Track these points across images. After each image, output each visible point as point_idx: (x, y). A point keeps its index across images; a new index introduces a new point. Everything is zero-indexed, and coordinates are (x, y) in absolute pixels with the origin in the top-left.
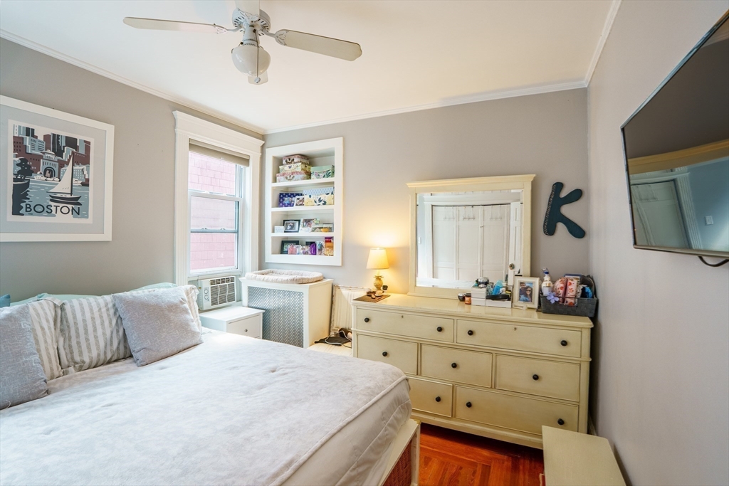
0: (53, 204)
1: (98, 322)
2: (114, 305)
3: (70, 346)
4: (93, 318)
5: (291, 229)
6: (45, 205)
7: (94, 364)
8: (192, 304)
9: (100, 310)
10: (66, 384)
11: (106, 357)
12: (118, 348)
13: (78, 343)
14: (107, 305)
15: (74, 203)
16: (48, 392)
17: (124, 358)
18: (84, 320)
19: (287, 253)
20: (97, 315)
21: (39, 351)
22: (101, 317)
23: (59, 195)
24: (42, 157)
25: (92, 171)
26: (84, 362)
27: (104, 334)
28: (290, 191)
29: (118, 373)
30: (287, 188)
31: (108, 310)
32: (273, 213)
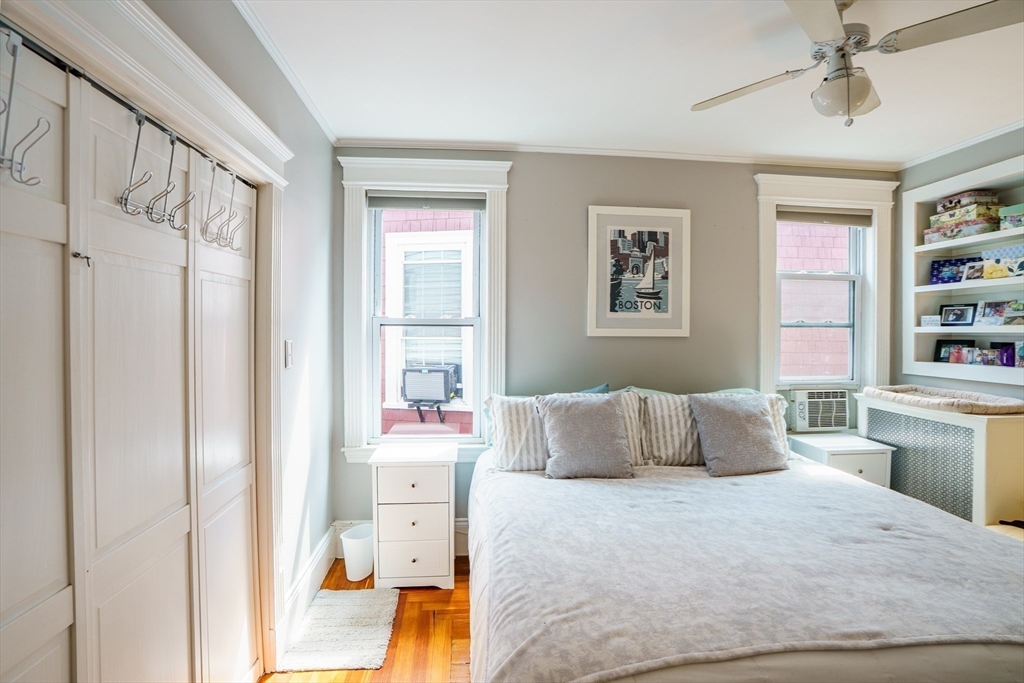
0: (639, 300)
1: (674, 420)
2: (690, 406)
3: (651, 440)
4: (670, 416)
5: (955, 320)
6: (633, 301)
7: (670, 462)
8: (777, 418)
9: (676, 408)
10: (646, 474)
11: (680, 458)
12: (692, 452)
13: (657, 438)
14: (683, 404)
15: (656, 297)
16: (633, 476)
17: (698, 465)
18: (662, 417)
19: (946, 360)
20: (673, 413)
21: (627, 436)
22: (677, 415)
23: (643, 291)
24: (629, 255)
25: (670, 263)
26: (661, 458)
27: (679, 434)
28: (955, 255)
29: (690, 476)
30: (950, 250)
31: (683, 410)
32: (917, 295)
